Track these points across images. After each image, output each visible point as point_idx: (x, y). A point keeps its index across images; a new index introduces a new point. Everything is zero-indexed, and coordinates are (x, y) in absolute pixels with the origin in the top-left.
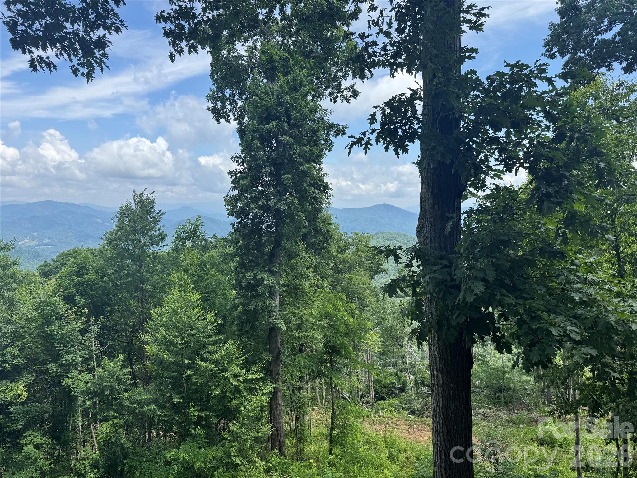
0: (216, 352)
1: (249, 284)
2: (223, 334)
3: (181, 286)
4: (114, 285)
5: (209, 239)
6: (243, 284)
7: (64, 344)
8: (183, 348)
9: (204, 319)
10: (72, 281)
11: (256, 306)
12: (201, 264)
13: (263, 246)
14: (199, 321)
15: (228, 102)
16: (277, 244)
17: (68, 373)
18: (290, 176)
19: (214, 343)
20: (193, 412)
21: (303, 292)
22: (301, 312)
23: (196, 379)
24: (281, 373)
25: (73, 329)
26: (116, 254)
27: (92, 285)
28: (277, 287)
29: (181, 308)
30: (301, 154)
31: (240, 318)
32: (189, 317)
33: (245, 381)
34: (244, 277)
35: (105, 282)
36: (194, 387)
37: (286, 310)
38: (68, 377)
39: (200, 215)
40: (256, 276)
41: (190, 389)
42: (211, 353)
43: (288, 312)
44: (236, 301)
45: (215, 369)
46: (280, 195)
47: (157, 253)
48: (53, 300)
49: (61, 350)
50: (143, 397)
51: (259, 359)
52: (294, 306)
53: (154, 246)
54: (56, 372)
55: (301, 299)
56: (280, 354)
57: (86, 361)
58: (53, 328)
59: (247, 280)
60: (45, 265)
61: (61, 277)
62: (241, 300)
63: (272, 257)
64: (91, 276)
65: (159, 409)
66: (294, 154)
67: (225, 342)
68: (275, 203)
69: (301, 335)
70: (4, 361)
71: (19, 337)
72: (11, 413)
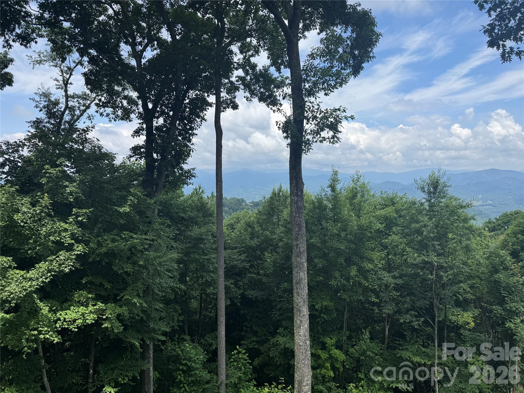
10: (517, 238)
48: (502, 252)
58: (500, 276)
60: (490, 222)
61: (507, 235)
70: (459, 293)
71: (470, 277)
72: (461, 334)
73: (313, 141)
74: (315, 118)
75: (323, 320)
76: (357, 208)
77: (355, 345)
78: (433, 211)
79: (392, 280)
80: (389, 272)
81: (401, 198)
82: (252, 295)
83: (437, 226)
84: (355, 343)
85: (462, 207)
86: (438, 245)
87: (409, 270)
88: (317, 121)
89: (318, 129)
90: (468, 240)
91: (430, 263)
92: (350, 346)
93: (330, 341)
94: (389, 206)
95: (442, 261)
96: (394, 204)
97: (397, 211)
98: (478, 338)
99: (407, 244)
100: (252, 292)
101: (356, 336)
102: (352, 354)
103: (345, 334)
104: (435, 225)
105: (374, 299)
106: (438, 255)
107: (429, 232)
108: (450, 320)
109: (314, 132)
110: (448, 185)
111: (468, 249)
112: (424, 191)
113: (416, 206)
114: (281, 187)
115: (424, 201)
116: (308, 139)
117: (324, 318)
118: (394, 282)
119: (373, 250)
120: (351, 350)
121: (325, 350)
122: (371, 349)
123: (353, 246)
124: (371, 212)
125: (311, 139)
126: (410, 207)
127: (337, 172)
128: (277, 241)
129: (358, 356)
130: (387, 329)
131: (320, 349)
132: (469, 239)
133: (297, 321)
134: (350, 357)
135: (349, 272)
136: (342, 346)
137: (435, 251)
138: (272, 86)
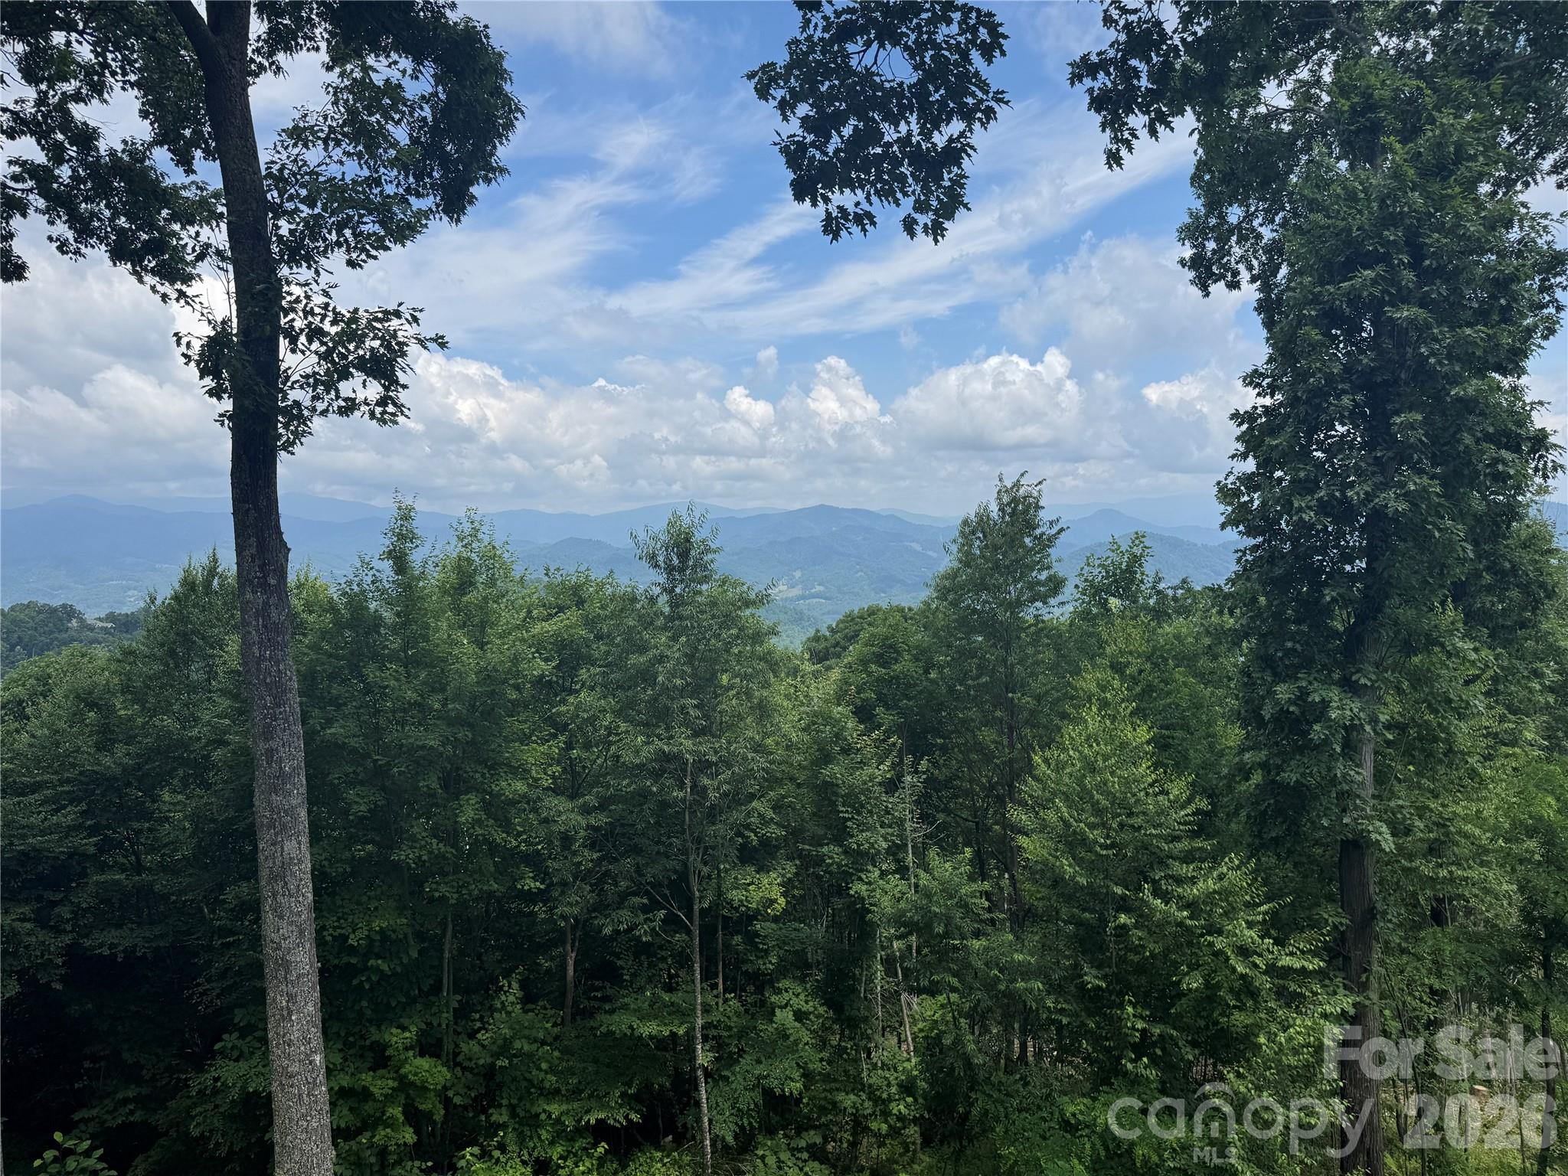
0: (1193, 881)
1: (1282, 716)
2: (1209, 837)
3: (1104, 704)
4: (951, 690)
5: (1170, 592)
6: (1267, 712)
7: (854, 807)
8: (1107, 856)
9: (1161, 792)
10: (870, 674)
11: (1303, 775)
12: (1152, 655)
13: (1328, 612)
14: (1147, 794)
15: (1234, 238)
16: (1370, 609)
17: (862, 871)
18: (1419, 417)
19: (1188, 858)
20: (1133, 1018)
21: (1450, 750)
22: (1443, 806)
23: (1140, 939)
24: (1376, 967)
25: (872, 778)
26: (956, 621)
27: (909, 686)
28: (1368, 728)
29: (1106, 758)
30: (1456, 351)
31: (1257, 803)
32: (1126, 782)
33: (1272, 970)
34: (1270, 693)
35: (932, 681)
36: (1131, 956)
37: (1393, 795)
38: (860, 879)
39: (1141, 530)
40: (1304, 694)
41: (1122, 960)
42: (1179, 881)
43: (1400, 802)
44: (1247, 756)
45: (1189, 922)
46: (1383, 471)
47: (1043, 621)
48: (838, 711)
49: (849, 819)
50: (1016, 956)
51: (1309, 918)
52: (1419, 787)
53: (1039, 604)
54: (839, 865)
55: (1441, 769)
56: (1374, 917)
57: (895, 851)
58: (835, 771)
59: (1277, 703)
60: (816, 639)
61: (849, 666)
62: (1262, 755)
63: (1354, 644)
64: (904, 665)
65: (1049, 993)
66: (1433, 354)
67: (1215, 858)
68: (1367, 493)
69: (1443, 873)
70: (748, 827)
71: (772, 781)
72: (757, 934)
73: (314, 409)
74: (315, 333)
75: (374, 978)
76: (477, 620)
77: (479, 1030)
78: (680, 618)
79: (579, 818)
80: (572, 798)
81: (601, 586)
82: (112, 946)
83: (690, 658)
84: (479, 1024)
85: (748, 603)
86: (696, 706)
87: (625, 783)
88: (323, 343)
89: (328, 372)
90: (763, 687)
91: (677, 757)
92: (464, 1036)
93: (397, 1038)
94: (569, 608)
95: (703, 749)
96: (580, 603)
97: (590, 622)
98: (794, 935)
99: (618, 713)
100: (111, 936)
101: (482, 1004)
102: (470, 1059)
103: (447, 1005)
104: (686, 655)
105: (531, 884)
106: (696, 734)
107: (672, 674)
108: (730, 903)
109: (316, 380)
110: (713, 546)
111: (763, 711)
112: (656, 566)
113: (638, 606)
114: (215, 561)
115: (657, 590)
116: (297, 404)
117: (378, 969)
118: (584, 823)
119: (525, 739)
120: (468, 1047)
121: (385, 1067)
122: (526, 1032)
123: (464, 734)
124: (518, 627)
125: (307, 403)
126: (621, 611)
127: (410, 509)
128: (207, 745)
129: (489, 1060)
130: (571, 962)
131: (370, 1069)
132: (766, 685)
133: (277, 999)
134: (464, 1069)
135: (457, 816)
136: (440, 1041)
137: (687, 724)
138: (165, 213)
